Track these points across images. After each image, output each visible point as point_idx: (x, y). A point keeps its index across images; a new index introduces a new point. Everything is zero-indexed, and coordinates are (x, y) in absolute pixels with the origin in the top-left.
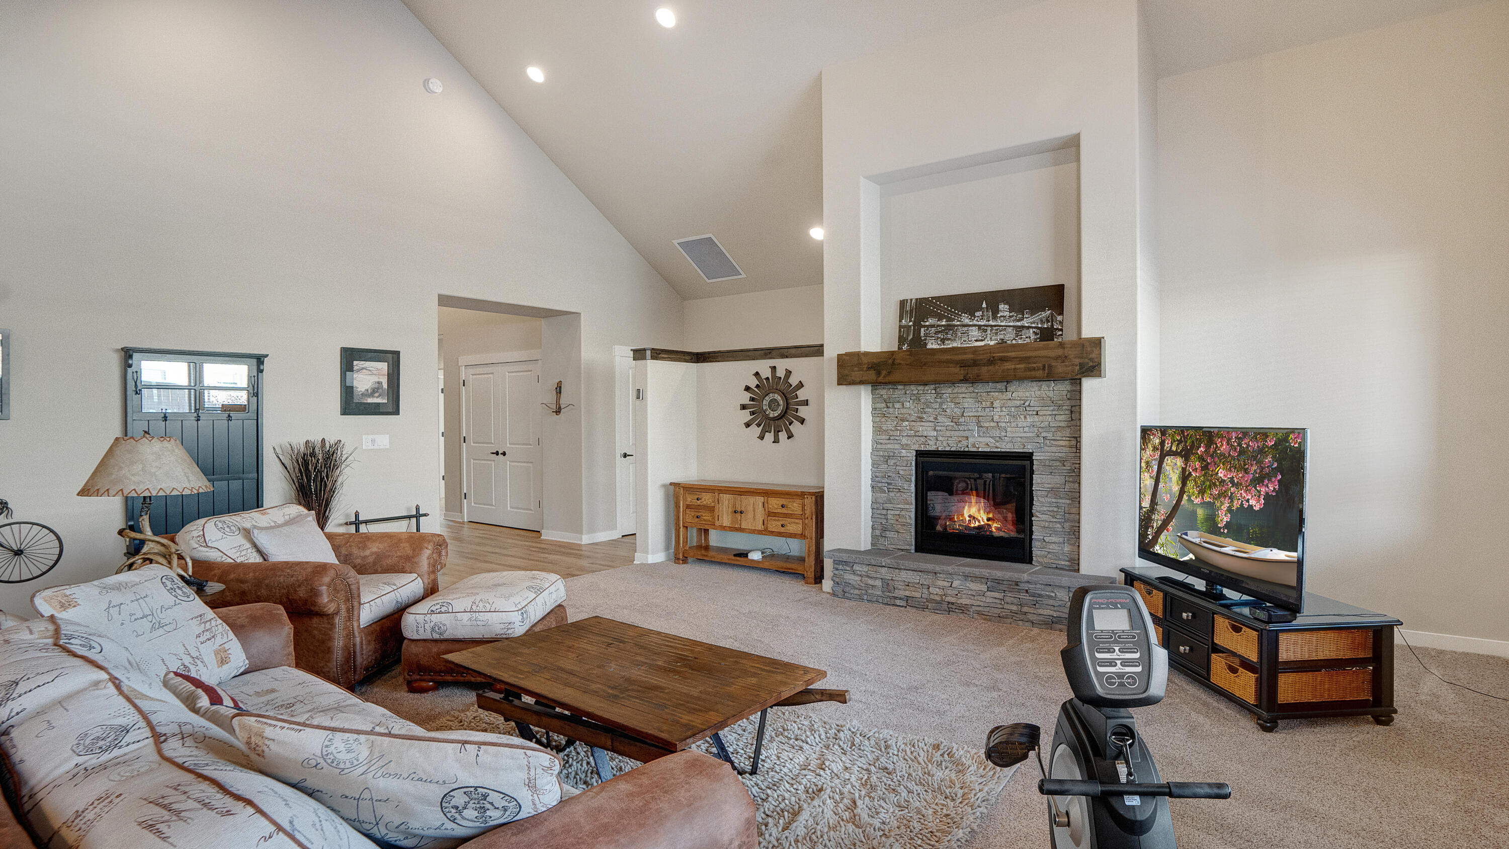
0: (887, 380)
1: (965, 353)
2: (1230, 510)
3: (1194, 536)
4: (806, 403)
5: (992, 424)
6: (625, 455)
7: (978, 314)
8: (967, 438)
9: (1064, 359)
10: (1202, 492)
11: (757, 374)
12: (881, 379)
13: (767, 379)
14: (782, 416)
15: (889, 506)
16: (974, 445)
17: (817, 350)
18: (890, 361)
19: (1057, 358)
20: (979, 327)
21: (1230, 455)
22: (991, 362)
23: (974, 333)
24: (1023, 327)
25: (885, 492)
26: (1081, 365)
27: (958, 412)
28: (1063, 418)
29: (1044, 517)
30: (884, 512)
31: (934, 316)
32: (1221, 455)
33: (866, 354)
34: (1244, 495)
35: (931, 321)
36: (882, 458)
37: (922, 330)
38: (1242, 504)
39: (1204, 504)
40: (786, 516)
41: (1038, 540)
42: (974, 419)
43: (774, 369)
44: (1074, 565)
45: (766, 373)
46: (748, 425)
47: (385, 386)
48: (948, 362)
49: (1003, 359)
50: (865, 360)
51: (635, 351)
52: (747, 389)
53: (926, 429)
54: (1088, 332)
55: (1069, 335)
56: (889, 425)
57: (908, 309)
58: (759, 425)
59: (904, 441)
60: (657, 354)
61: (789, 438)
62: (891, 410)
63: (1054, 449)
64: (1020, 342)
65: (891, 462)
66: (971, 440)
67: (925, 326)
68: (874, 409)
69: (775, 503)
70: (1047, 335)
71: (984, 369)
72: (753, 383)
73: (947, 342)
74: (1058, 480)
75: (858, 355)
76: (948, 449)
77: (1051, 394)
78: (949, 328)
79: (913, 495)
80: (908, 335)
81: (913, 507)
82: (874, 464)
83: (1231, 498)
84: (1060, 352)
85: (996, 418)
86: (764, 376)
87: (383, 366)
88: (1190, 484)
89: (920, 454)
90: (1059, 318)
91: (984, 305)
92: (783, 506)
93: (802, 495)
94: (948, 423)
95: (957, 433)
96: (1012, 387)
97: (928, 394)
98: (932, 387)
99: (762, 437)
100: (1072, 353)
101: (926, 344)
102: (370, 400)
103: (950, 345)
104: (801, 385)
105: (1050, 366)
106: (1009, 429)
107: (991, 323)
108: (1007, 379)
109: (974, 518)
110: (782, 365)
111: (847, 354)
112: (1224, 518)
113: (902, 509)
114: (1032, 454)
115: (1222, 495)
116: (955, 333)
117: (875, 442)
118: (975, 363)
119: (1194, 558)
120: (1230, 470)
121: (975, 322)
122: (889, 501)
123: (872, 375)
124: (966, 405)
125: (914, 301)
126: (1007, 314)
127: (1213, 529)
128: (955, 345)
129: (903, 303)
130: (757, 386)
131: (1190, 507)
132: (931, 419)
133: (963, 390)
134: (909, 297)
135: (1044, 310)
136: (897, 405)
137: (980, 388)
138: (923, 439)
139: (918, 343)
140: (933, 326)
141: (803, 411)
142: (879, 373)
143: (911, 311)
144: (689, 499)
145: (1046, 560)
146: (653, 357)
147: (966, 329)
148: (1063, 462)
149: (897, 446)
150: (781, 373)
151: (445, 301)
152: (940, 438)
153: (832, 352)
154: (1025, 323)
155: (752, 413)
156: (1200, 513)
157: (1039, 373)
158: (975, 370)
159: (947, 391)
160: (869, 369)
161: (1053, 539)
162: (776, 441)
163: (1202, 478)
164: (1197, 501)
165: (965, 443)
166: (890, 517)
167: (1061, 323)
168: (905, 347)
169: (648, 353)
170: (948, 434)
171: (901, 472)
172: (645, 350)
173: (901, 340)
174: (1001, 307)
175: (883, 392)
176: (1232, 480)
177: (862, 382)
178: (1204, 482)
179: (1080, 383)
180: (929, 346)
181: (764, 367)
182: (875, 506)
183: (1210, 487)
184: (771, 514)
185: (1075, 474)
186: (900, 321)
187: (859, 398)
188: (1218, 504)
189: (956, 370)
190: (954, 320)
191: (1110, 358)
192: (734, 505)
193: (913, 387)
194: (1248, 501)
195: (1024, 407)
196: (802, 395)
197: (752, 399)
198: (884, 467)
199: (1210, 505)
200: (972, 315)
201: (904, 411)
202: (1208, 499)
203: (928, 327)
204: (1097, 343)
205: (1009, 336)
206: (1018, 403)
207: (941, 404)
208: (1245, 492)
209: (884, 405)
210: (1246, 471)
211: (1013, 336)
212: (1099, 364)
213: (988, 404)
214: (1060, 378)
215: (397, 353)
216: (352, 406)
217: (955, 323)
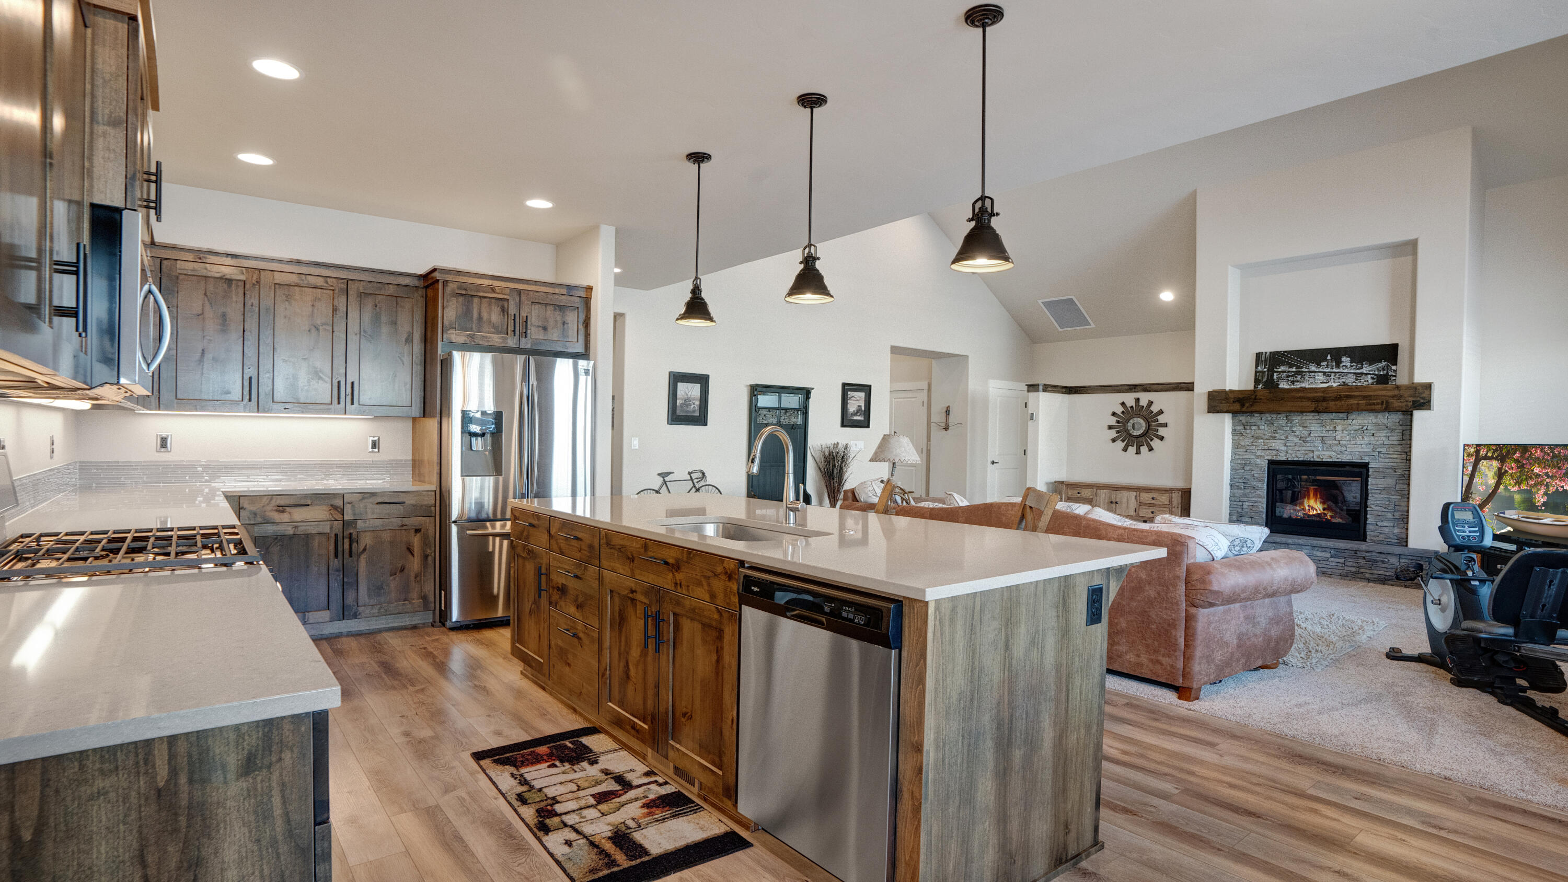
0: (1250, 409)
1: (1316, 392)
2: (1546, 494)
3: (1511, 514)
4: (1165, 425)
5: (1334, 442)
6: (993, 463)
7: (1323, 364)
8: (1313, 452)
9: (1399, 397)
10: (1519, 483)
11: (1123, 404)
12: (1244, 409)
13: (1132, 407)
14: (1144, 434)
15: (1245, 499)
16: (1318, 457)
17: (1188, 387)
18: (1253, 397)
19: (1394, 397)
20: (1325, 373)
21: (1543, 458)
22: (1338, 398)
23: (1320, 377)
24: (1362, 374)
25: (1241, 489)
26: (1414, 402)
27: (1306, 433)
28: (1395, 439)
29: (1377, 508)
30: (1241, 503)
31: (1286, 365)
32: (1536, 458)
33: (1231, 391)
34: (1558, 483)
35: (1282, 368)
36: (1238, 465)
37: (1275, 374)
38: (1557, 489)
39: (1520, 491)
40: (1155, 505)
41: (1372, 525)
42: (1319, 438)
43: (1138, 400)
44: (1404, 541)
45: (1131, 403)
46: (1114, 440)
47: (863, 408)
48: (1301, 398)
49: (1348, 397)
50: (1231, 396)
51: (1029, 386)
52: (1114, 414)
53: (1278, 444)
54: (1419, 378)
55: (1402, 379)
56: (1247, 442)
57: (1263, 359)
58: (1123, 441)
59: (1259, 453)
60: (1048, 388)
61: (1150, 450)
62: (1248, 431)
63: (1387, 460)
64: (1359, 384)
65: (1247, 468)
66: (1316, 453)
67: (1277, 372)
68: (1234, 430)
69: (1146, 497)
70: (1383, 379)
71: (1332, 403)
72: (1119, 410)
73: (1296, 383)
74: (1390, 482)
75: (1224, 392)
76: (1296, 459)
77: (1386, 421)
78: (1298, 373)
79: (1265, 491)
80: (1263, 377)
81: (1265, 500)
82: (1232, 469)
83: (1547, 486)
84: (1396, 392)
85: (1337, 438)
86: (1128, 405)
87: (862, 395)
88: (1506, 479)
89: (1271, 463)
90: (1394, 368)
91: (1329, 357)
92: (1153, 499)
93: (1171, 491)
94: (1297, 440)
95: (1304, 448)
96: (1352, 416)
97: (1281, 420)
98: (1285, 415)
99: (1125, 450)
100: (1406, 394)
101: (1278, 385)
102: (855, 418)
103: (1298, 385)
104: (1161, 412)
105: (1387, 402)
106: (1348, 446)
107: (1335, 370)
108: (1349, 411)
109: (1312, 508)
110: (1144, 398)
111: (1214, 391)
112: (1540, 499)
113: (1256, 502)
114: (1367, 464)
115: (1541, 484)
116: (1303, 377)
117: (1234, 454)
118: (1324, 399)
119: (1512, 530)
120: (1545, 467)
121: (1321, 370)
122: (1245, 495)
123: (1237, 407)
124: (1313, 428)
125: (1268, 354)
126: (1349, 364)
127: (1530, 505)
128: (1303, 385)
129: (1258, 355)
130: (1123, 413)
131: (1508, 494)
132: (1283, 438)
133: (1311, 417)
134: (1263, 351)
135: (1380, 362)
136: (1253, 428)
137: (1325, 416)
138: (1275, 452)
139: (1271, 384)
140: (1284, 372)
141: (1162, 431)
142: (1243, 405)
143: (1266, 361)
144: (1070, 493)
145: (1378, 538)
146: (1044, 391)
147: (1313, 374)
148: (1394, 469)
149: (1253, 457)
150: (1143, 403)
151: (894, 350)
152: (1289, 452)
153: (1202, 388)
154: (1364, 371)
155: (1118, 432)
156: (1517, 497)
157: (1378, 407)
158: (1325, 404)
159: (1296, 418)
160: (1234, 402)
161: (1385, 524)
162: (1138, 452)
163: (1518, 474)
164: (1515, 489)
165: (1311, 455)
166: (1245, 507)
167: (1395, 371)
168: (1260, 387)
169: (1041, 387)
170: (1296, 448)
171: (1256, 475)
172: (1038, 385)
173: (1257, 381)
174: (1344, 359)
175: (1243, 418)
176: (1547, 474)
177: (1227, 411)
178: (1520, 476)
179: (1412, 415)
180: (1281, 386)
181: (1129, 399)
182: (1233, 499)
183: (1526, 480)
184: (1142, 504)
185: (1406, 477)
186: (1256, 368)
187: (1223, 422)
188: (1534, 490)
189: (1309, 404)
190: (1302, 368)
191: (1437, 397)
192: (1110, 497)
193: (1267, 415)
194: (1563, 487)
195: (1363, 430)
196: (1161, 419)
197: (1118, 422)
198: (1241, 472)
199: (1528, 492)
200: (1319, 365)
201: (1260, 432)
202: (1525, 488)
203: (1280, 372)
204: (1428, 387)
205: (1350, 380)
206: (1357, 427)
207: (1291, 427)
208: (1560, 481)
209: (1242, 427)
210: (1559, 468)
211: (1353, 379)
212: (1429, 401)
213: (1332, 428)
214: (1396, 411)
215: (870, 387)
216: (846, 422)
217: (1304, 370)
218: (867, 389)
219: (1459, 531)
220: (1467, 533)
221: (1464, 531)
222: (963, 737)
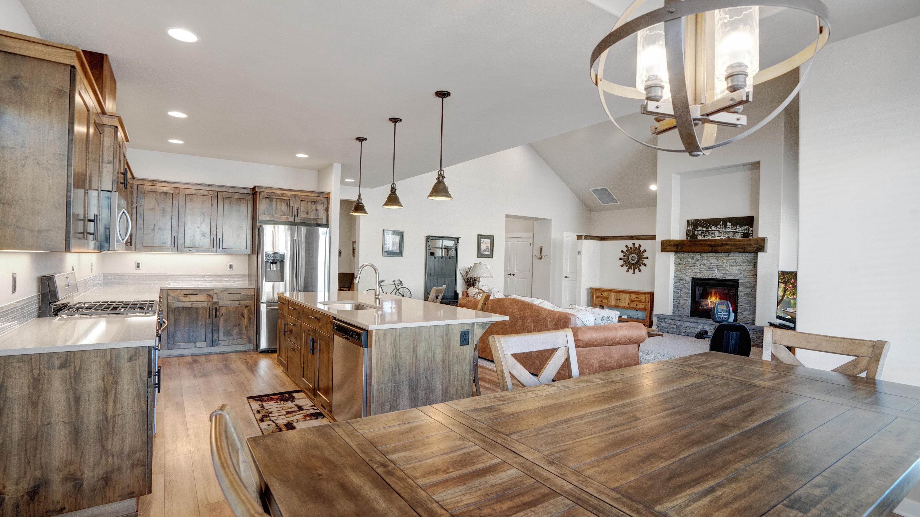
0: (681, 250)
1: (712, 242)
4: (647, 258)
5: (723, 269)
6: (566, 277)
7: (719, 226)
8: (713, 273)
9: (750, 245)
11: (627, 246)
12: (678, 250)
13: (631, 248)
14: (636, 263)
15: (681, 299)
16: (715, 276)
17: (653, 237)
18: (682, 244)
19: (747, 245)
20: (719, 231)
22: (722, 245)
23: (717, 233)
24: (736, 232)
25: (679, 293)
26: (757, 248)
27: (709, 263)
28: (751, 267)
29: (742, 304)
30: (678, 301)
31: (700, 227)
33: (673, 241)
35: (700, 228)
36: (678, 280)
37: (696, 232)
40: (638, 301)
41: (740, 313)
42: (716, 266)
43: (634, 244)
44: (753, 322)
45: (630, 246)
46: (622, 266)
47: (489, 248)
48: (705, 245)
49: (727, 244)
50: (672, 243)
51: (578, 236)
52: (622, 252)
53: (696, 269)
54: (761, 235)
55: (754, 236)
56: (681, 268)
58: (627, 266)
59: (687, 274)
60: (587, 237)
61: (639, 272)
62: (682, 262)
63: (747, 279)
64: (735, 237)
65: (682, 282)
66: (714, 274)
67: (697, 230)
68: (676, 261)
69: (634, 297)
70: (746, 235)
71: (719, 248)
72: (625, 249)
73: (705, 237)
74: (748, 290)
75: (669, 241)
76: (705, 277)
77: (746, 258)
78: (707, 231)
79: (690, 295)
80: (690, 233)
81: (690, 299)
82: (675, 282)
84: (749, 242)
85: (724, 266)
86: (629, 247)
87: (489, 241)
89: (693, 279)
90: (751, 229)
91: (721, 223)
92: (637, 298)
93: (645, 293)
94: (705, 267)
95: (708, 272)
96: (731, 254)
97: (698, 256)
98: (699, 253)
99: (628, 271)
100: (753, 243)
101: (697, 237)
102: (485, 253)
103: (707, 238)
104: (645, 251)
105: (744, 247)
106: (729, 271)
107: (724, 230)
108: (729, 252)
110: (637, 243)
111: (665, 241)
113: (686, 300)
114: (738, 280)
116: (709, 233)
117: (676, 274)
118: (716, 245)
119: (790, 317)
121: (717, 229)
122: (680, 297)
123: (675, 249)
124: (713, 261)
125: (693, 220)
126: (730, 227)
128: (709, 238)
129: (688, 221)
130: (627, 251)
131: (788, 300)
132: (698, 266)
133: (712, 255)
134: (691, 219)
135: (745, 226)
136: (685, 260)
137: (718, 255)
138: (695, 273)
139: (694, 237)
140: (700, 230)
141: (645, 261)
142: (677, 248)
143: (692, 224)
144: (598, 294)
145: (742, 320)
146: (585, 239)
147: (713, 232)
148: (750, 283)
149: (684, 276)
150: (637, 246)
151: (507, 216)
152: (702, 273)
153: (659, 238)
154: (737, 230)
155: (624, 261)
157: (740, 250)
158: (716, 248)
159: (705, 255)
160: (674, 246)
161: (746, 313)
162: (634, 273)
164: (792, 297)
165: (711, 275)
166: (680, 303)
167: (752, 231)
168: (689, 238)
169: (583, 237)
170: (705, 272)
171: (686, 286)
172: (582, 236)
173: (687, 235)
174: (728, 224)
175: (680, 255)
177: (671, 251)
179: (757, 254)
180: (699, 238)
181: (630, 243)
182: (675, 298)
184: (632, 301)
185: (755, 288)
186: (687, 228)
187: (670, 257)
189: (708, 248)
190: (708, 228)
191: (769, 245)
192: (617, 297)
193: (691, 253)
195: (735, 263)
196: (645, 255)
197: (624, 256)
198: (679, 283)
200: (716, 227)
201: (687, 262)
204: (763, 240)
205: (731, 235)
206: (733, 261)
207: (702, 260)
209: (679, 260)
211: (732, 235)
212: (764, 247)
213: (721, 261)
214: (749, 252)
215: (493, 236)
216: (480, 255)
217: (709, 229)
218: (492, 238)
219: (719, 315)
220: (722, 316)
221: (721, 315)
222: (392, 382)
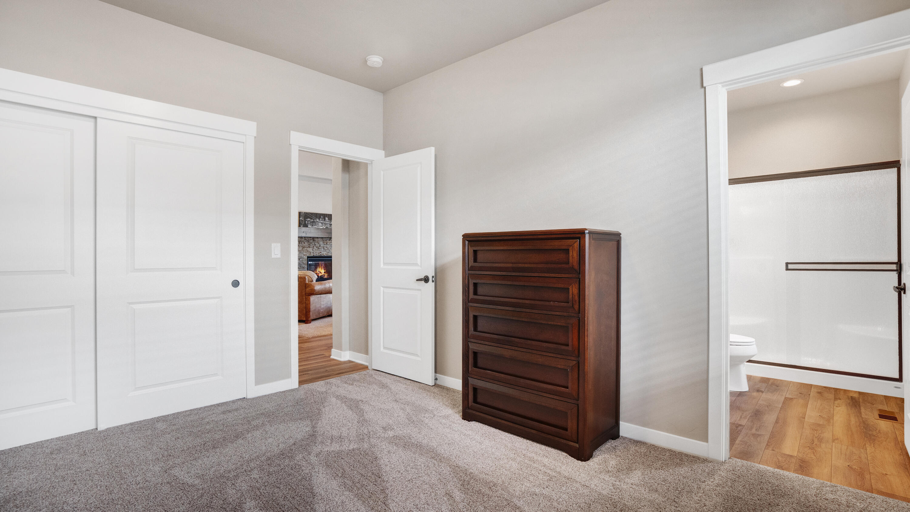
5: (327, 249)
7: (321, 219)
8: (321, 252)
16: (323, 254)
20: (321, 223)
23: (320, 224)
27: (319, 245)
35: (308, 219)
37: (306, 222)
42: (322, 247)
53: (311, 250)
57: (302, 215)
59: (305, 254)
65: (301, 260)
67: (307, 221)
73: (313, 226)
76: (314, 255)
78: (313, 222)
80: (302, 222)
89: (308, 257)
91: (322, 217)
94: (316, 248)
95: (318, 251)
101: (308, 226)
107: (324, 222)
109: (320, 272)
121: (320, 221)
125: (303, 213)
126: (327, 220)
128: (317, 227)
129: (300, 213)
132: (312, 247)
134: (301, 211)
136: (303, 243)
138: (309, 253)
139: (305, 225)
140: (309, 221)
147: (318, 223)
149: (303, 255)
152: (314, 253)
165: (320, 254)
170: (316, 251)
171: (304, 263)
174: (326, 218)
186: (299, 217)
190: (314, 220)
201: (305, 245)
203: (308, 221)
207: (315, 243)
217: (315, 221)
